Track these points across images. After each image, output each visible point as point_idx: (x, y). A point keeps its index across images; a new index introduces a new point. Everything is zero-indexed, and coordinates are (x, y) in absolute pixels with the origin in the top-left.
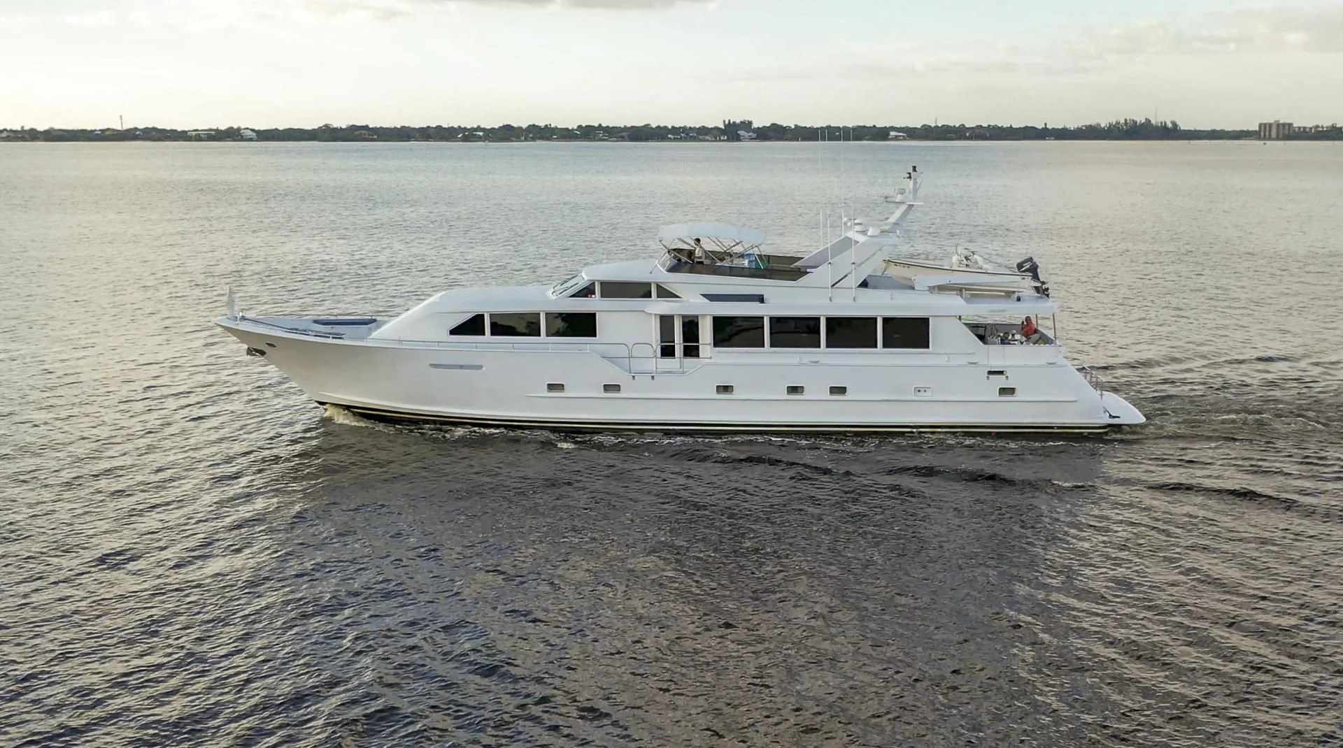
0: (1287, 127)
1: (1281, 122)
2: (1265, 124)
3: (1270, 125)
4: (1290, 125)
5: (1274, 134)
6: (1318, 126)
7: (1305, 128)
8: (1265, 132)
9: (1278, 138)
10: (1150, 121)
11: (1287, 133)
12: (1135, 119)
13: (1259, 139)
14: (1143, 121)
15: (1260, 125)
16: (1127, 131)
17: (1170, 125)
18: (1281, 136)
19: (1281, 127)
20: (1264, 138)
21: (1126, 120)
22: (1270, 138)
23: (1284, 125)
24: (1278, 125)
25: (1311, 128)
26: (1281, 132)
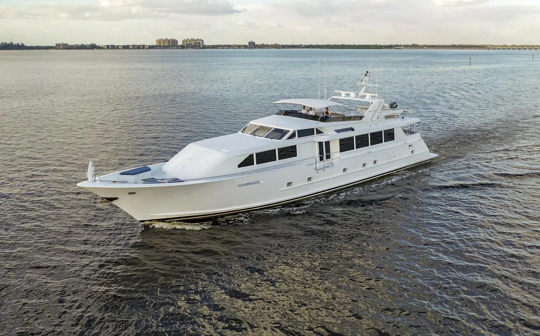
0: (66, 45)
1: (64, 43)
2: (58, 44)
3: (60, 44)
4: (67, 44)
5: (61, 47)
6: (76, 45)
7: (72, 45)
8: (58, 47)
9: (63, 49)
10: (12, 43)
11: (67, 47)
12: (6, 42)
13: (56, 49)
14: (10, 43)
15: (56, 44)
16: (3, 46)
17: (21, 44)
18: (64, 48)
19: (64, 45)
20: (58, 49)
21: (2, 43)
22: (60, 49)
23: (65, 44)
24: (63, 44)
25: (74, 45)
26: (64, 47)
